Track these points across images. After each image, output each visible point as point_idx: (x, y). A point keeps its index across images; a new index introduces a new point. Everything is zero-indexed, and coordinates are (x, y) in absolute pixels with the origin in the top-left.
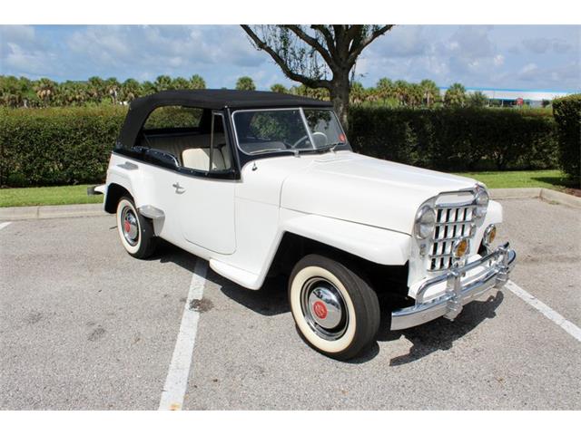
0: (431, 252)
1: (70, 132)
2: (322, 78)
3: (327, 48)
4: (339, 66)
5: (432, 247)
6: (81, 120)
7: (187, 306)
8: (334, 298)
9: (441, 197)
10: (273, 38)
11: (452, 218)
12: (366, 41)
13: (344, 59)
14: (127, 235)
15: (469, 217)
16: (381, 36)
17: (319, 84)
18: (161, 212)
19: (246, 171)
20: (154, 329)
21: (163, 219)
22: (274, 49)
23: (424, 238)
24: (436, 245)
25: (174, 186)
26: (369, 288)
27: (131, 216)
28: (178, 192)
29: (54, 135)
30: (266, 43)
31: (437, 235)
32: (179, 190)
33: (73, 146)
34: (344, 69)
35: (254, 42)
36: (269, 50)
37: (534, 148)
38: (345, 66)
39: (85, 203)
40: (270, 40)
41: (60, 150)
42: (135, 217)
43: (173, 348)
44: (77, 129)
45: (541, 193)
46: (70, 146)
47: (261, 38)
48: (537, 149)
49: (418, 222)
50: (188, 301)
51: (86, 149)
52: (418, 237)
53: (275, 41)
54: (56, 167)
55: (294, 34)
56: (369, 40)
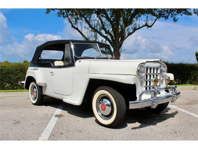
0: (145, 85)
1: (14, 71)
3: (111, 40)
4: (116, 46)
5: (145, 82)
6: (19, 67)
7: (54, 116)
8: (109, 103)
9: (147, 63)
10: (91, 37)
11: (152, 72)
12: (125, 37)
13: (117, 44)
14: (32, 96)
15: (159, 72)
16: (131, 35)
18: (46, 84)
19: (77, 63)
20: (40, 122)
21: (46, 86)
23: (142, 78)
24: (147, 82)
25: (51, 72)
26: (121, 96)
27: (35, 89)
28: (52, 75)
29: (8, 72)
30: (88, 39)
31: (147, 78)
33: (15, 76)
34: (117, 47)
37: (192, 77)
38: (118, 46)
40: (90, 38)
41: (10, 78)
42: (36, 89)
43: (46, 126)
44: (17, 70)
45: (195, 87)
46: (14, 76)
47: (87, 37)
48: (193, 77)
49: (138, 71)
50: (54, 115)
51: (20, 78)
52: (139, 77)
53: (92, 38)
54: (8, 85)
55: (99, 35)
56: (126, 36)
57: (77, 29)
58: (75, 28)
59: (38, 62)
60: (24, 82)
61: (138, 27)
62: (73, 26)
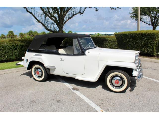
2: (56, 30)
17: (55, 32)
21: (55, 69)
22: (42, 22)
32: (62, 60)
35: (37, 21)
36: (41, 23)
39: (4, 69)
40: (41, 20)
50: (71, 89)
57: (31, 13)
61: (75, 14)
62: (28, 11)
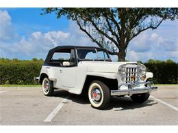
2: (115, 52)
5: (126, 78)
8: (99, 92)
9: (127, 65)
14: (45, 89)
18: (56, 79)
19: (79, 64)
27: (47, 83)
30: (95, 40)
31: (127, 75)
32: (61, 71)
36: (97, 42)
49: (120, 70)
53: (99, 39)
57: (85, 31)
58: (83, 30)
59: (50, 62)
60: (38, 78)
61: (142, 29)
62: (81, 28)
